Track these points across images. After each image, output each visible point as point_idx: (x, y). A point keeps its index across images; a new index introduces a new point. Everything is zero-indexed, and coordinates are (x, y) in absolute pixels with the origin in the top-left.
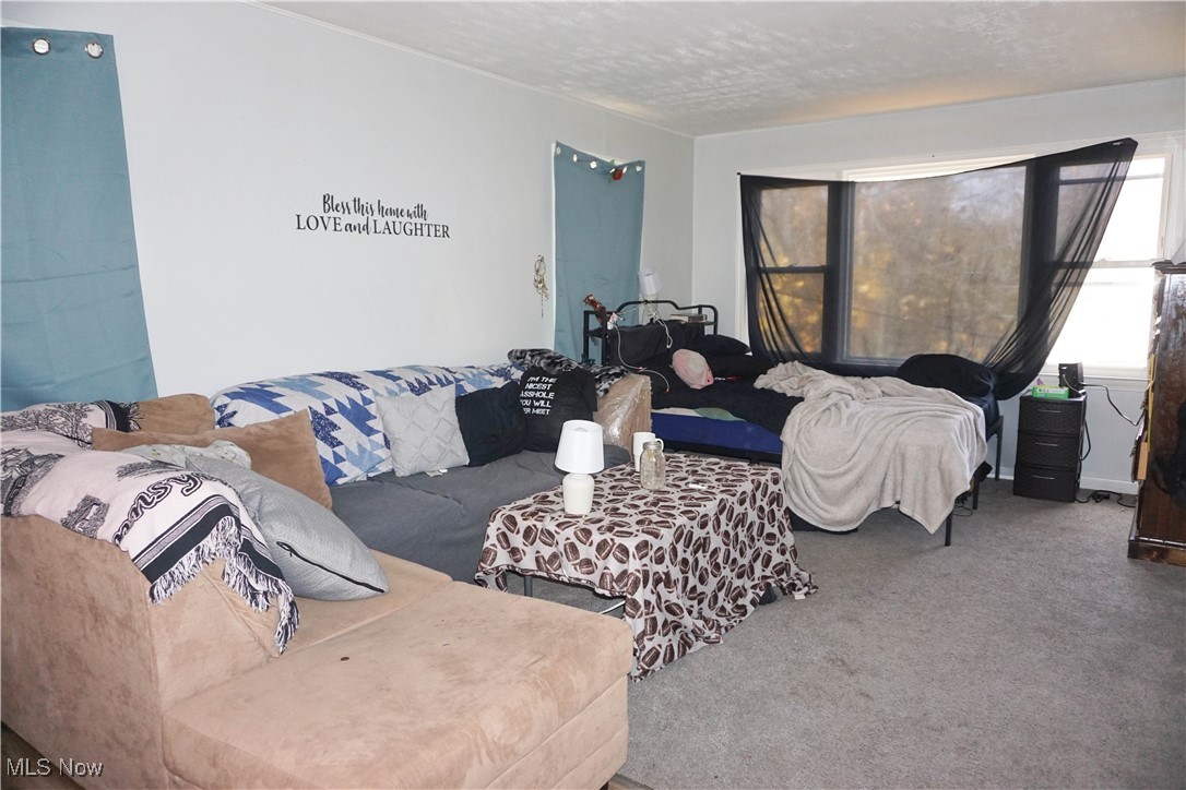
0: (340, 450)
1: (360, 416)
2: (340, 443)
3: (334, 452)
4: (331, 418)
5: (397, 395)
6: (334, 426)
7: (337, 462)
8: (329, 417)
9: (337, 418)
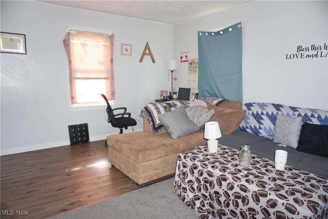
0: (262, 126)
1: (273, 119)
2: (262, 124)
3: (259, 126)
4: (262, 116)
5: (290, 117)
6: (262, 119)
7: (259, 129)
8: (261, 115)
9: (264, 117)
